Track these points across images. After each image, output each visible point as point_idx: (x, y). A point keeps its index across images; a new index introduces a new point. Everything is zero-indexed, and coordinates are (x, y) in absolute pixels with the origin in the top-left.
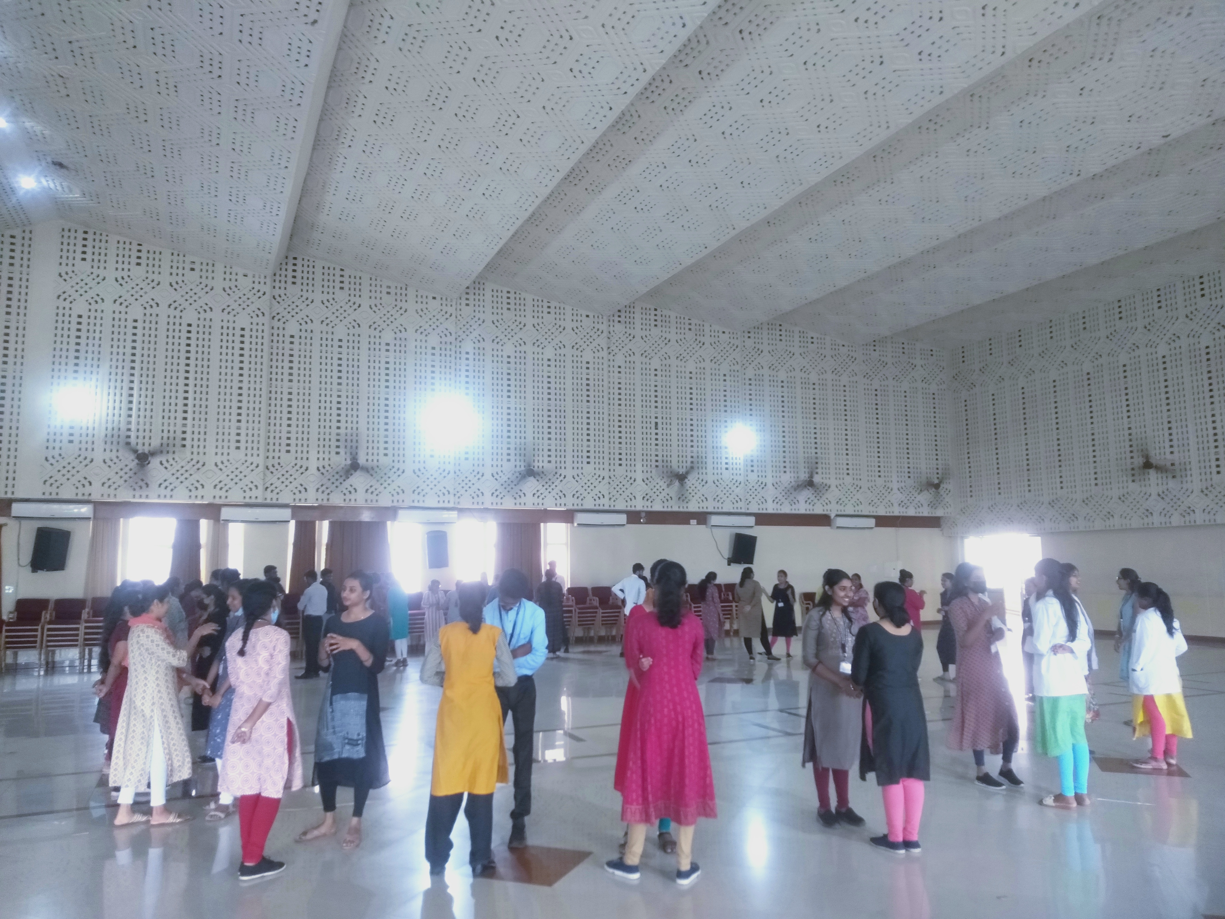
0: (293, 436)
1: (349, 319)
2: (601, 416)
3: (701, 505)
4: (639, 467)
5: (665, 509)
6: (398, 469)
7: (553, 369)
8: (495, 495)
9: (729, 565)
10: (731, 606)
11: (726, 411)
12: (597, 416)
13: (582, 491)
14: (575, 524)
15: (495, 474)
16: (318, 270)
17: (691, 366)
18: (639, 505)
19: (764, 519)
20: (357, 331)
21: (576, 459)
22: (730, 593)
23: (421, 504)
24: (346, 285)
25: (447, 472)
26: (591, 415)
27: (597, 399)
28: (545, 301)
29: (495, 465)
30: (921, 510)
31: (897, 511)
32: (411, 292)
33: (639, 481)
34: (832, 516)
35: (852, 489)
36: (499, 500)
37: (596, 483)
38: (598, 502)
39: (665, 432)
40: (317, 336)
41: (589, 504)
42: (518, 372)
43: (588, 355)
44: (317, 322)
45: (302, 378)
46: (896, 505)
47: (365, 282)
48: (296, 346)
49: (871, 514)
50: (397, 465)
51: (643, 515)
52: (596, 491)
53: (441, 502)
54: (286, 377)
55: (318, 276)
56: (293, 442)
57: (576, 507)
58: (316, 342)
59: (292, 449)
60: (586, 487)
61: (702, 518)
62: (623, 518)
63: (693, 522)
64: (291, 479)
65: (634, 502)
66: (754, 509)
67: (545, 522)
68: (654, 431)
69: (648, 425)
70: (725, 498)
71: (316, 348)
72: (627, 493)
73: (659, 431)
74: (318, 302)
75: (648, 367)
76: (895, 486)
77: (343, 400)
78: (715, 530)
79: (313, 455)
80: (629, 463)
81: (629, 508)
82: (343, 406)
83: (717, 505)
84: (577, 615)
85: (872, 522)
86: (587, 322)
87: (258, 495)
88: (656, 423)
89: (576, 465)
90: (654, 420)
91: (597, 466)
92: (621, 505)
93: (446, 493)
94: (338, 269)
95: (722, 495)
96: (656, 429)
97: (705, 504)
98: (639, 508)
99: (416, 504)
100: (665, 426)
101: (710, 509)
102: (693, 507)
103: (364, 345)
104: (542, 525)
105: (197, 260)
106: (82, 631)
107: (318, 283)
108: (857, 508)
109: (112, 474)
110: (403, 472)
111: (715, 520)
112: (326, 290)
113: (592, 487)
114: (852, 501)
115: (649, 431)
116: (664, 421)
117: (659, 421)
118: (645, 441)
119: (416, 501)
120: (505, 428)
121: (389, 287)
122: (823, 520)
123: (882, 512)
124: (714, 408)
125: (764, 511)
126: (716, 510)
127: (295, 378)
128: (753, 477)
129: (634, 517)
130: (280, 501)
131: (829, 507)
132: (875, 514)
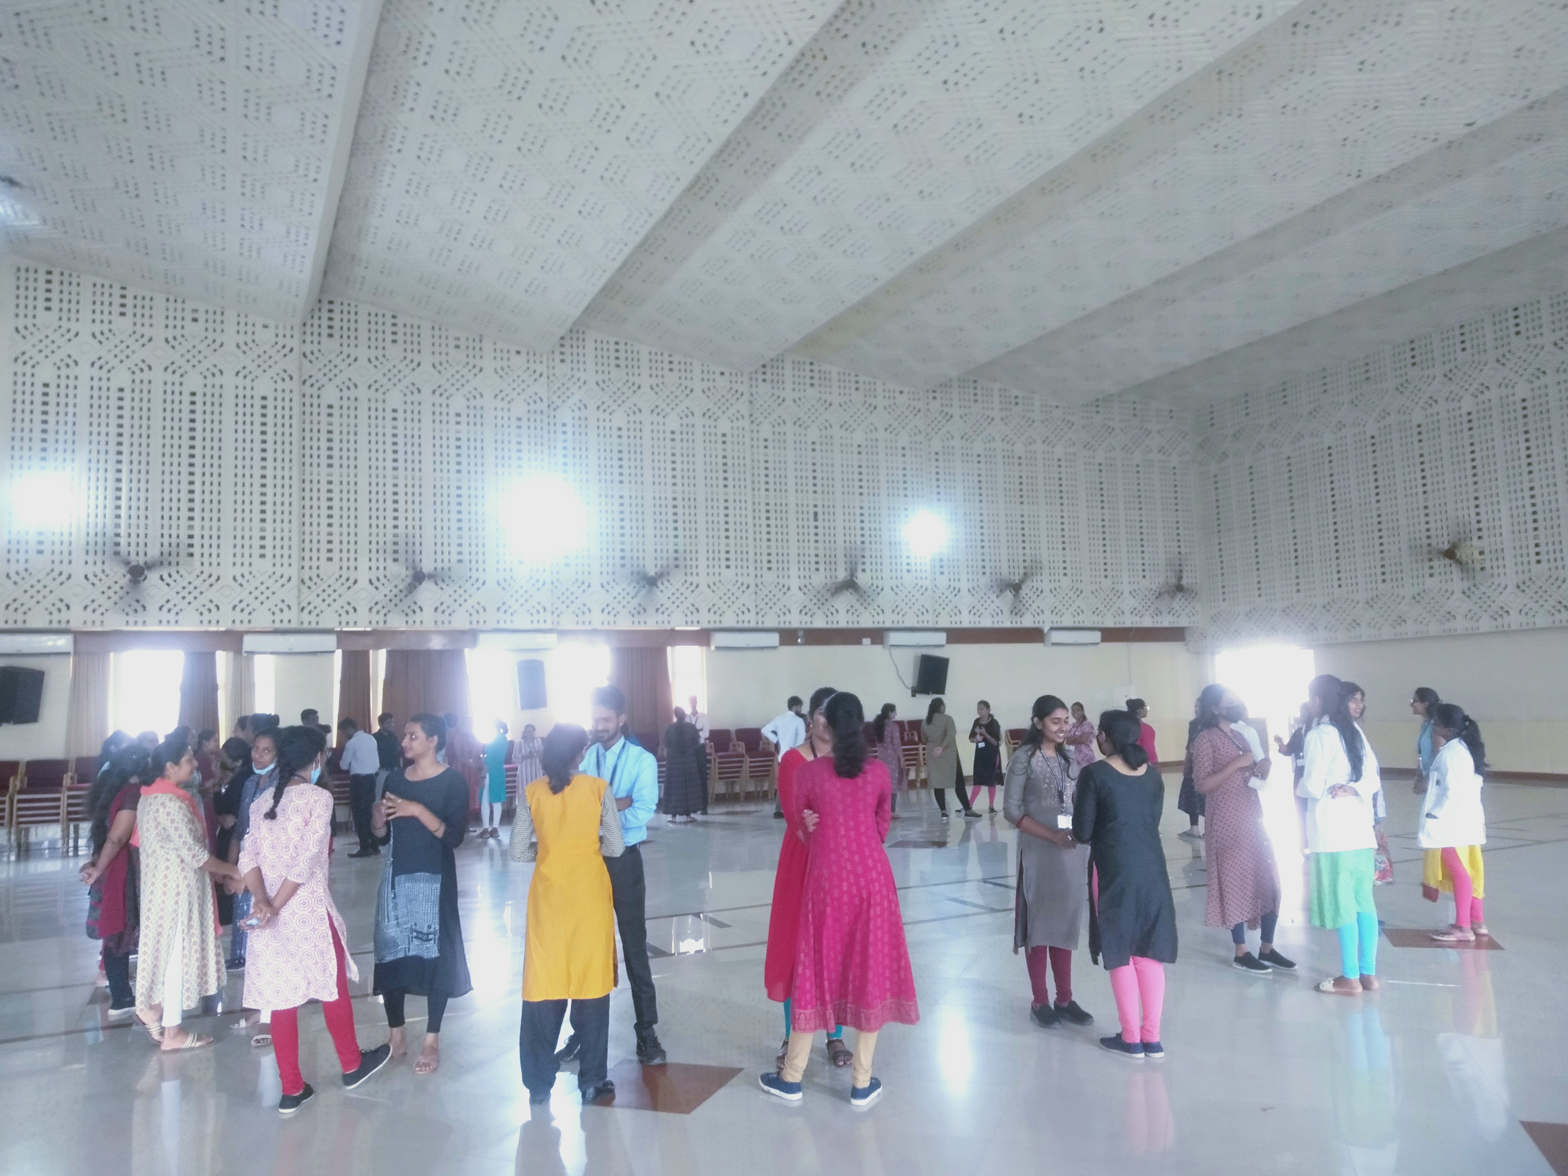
0: (336, 539)
1: (406, 382)
2: (743, 505)
3: (877, 618)
4: (794, 571)
5: (830, 626)
6: (477, 580)
7: (678, 444)
8: (606, 612)
9: (914, 695)
10: (917, 749)
11: (906, 496)
12: (738, 505)
13: (720, 604)
14: (713, 648)
15: (605, 584)
16: (363, 318)
17: (859, 437)
18: (795, 621)
19: (958, 636)
20: (416, 397)
21: (711, 563)
22: (915, 733)
23: (509, 626)
24: (400, 337)
25: (541, 582)
26: (731, 504)
27: (737, 483)
28: (666, 354)
29: (605, 573)
30: (1159, 619)
31: (1129, 621)
32: (487, 346)
33: (794, 589)
34: (1046, 630)
35: (1071, 594)
36: (611, 618)
37: (738, 593)
38: (741, 617)
39: (827, 524)
40: (363, 406)
41: (729, 621)
42: (632, 449)
43: (724, 425)
44: (362, 388)
45: (345, 462)
46: (1128, 613)
47: (426, 332)
48: (336, 420)
49: (1096, 625)
50: (474, 575)
51: (801, 633)
52: (739, 603)
53: (535, 622)
54: (324, 461)
55: (363, 326)
56: (335, 546)
57: (712, 626)
58: (363, 413)
59: (336, 555)
60: (725, 598)
61: (877, 635)
62: (774, 638)
63: (866, 641)
64: (335, 596)
65: (788, 618)
66: (945, 623)
67: (673, 644)
68: (812, 523)
69: (805, 516)
70: (906, 609)
71: (363, 421)
72: (780, 605)
73: (820, 523)
74: (362, 361)
75: (803, 439)
76: (1126, 588)
77: (401, 490)
78: (894, 651)
79: (363, 564)
80: (780, 565)
81: (782, 626)
82: (401, 498)
83: (896, 618)
84: (717, 766)
85: (1097, 636)
86: (722, 382)
87: (292, 618)
88: (816, 514)
89: (711, 570)
90: (812, 510)
91: (739, 571)
92: (771, 621)
93: (541, 610)
94: (389, 315)
95: (902, 605)
96: (816, 520)
97: (881, 618)
98: (795, 624)
99: (502, 625)
100: (827, 517)
101: (888, 624)
102: (866, 621)
103: (427, 418)
104: (669, 649)
105: (202, 308)
106: (64, 802)
107: (363, 335)
108: (1077, 618)
109: (97, 595)
110: (484, 583)
111: (894, 638)
112: (373, 343)
113: (733, 598)
114: (1071, 609)
115: (806, 523)
116: (826, 510)
117: (820, 510)
118: (801, 537)
119: (502, 622)
120: (618, 524)
121: (458, 339)
122: (1034, 635)
123: (1109, 623)
124: (891, 491)
125: (958, 626)
126: (896, 625)
127: (336, 462)
128: (943, 581)
129: (788, 636)
130: (322, 626)
131: (1041, 618)
132: (1101, 625)
